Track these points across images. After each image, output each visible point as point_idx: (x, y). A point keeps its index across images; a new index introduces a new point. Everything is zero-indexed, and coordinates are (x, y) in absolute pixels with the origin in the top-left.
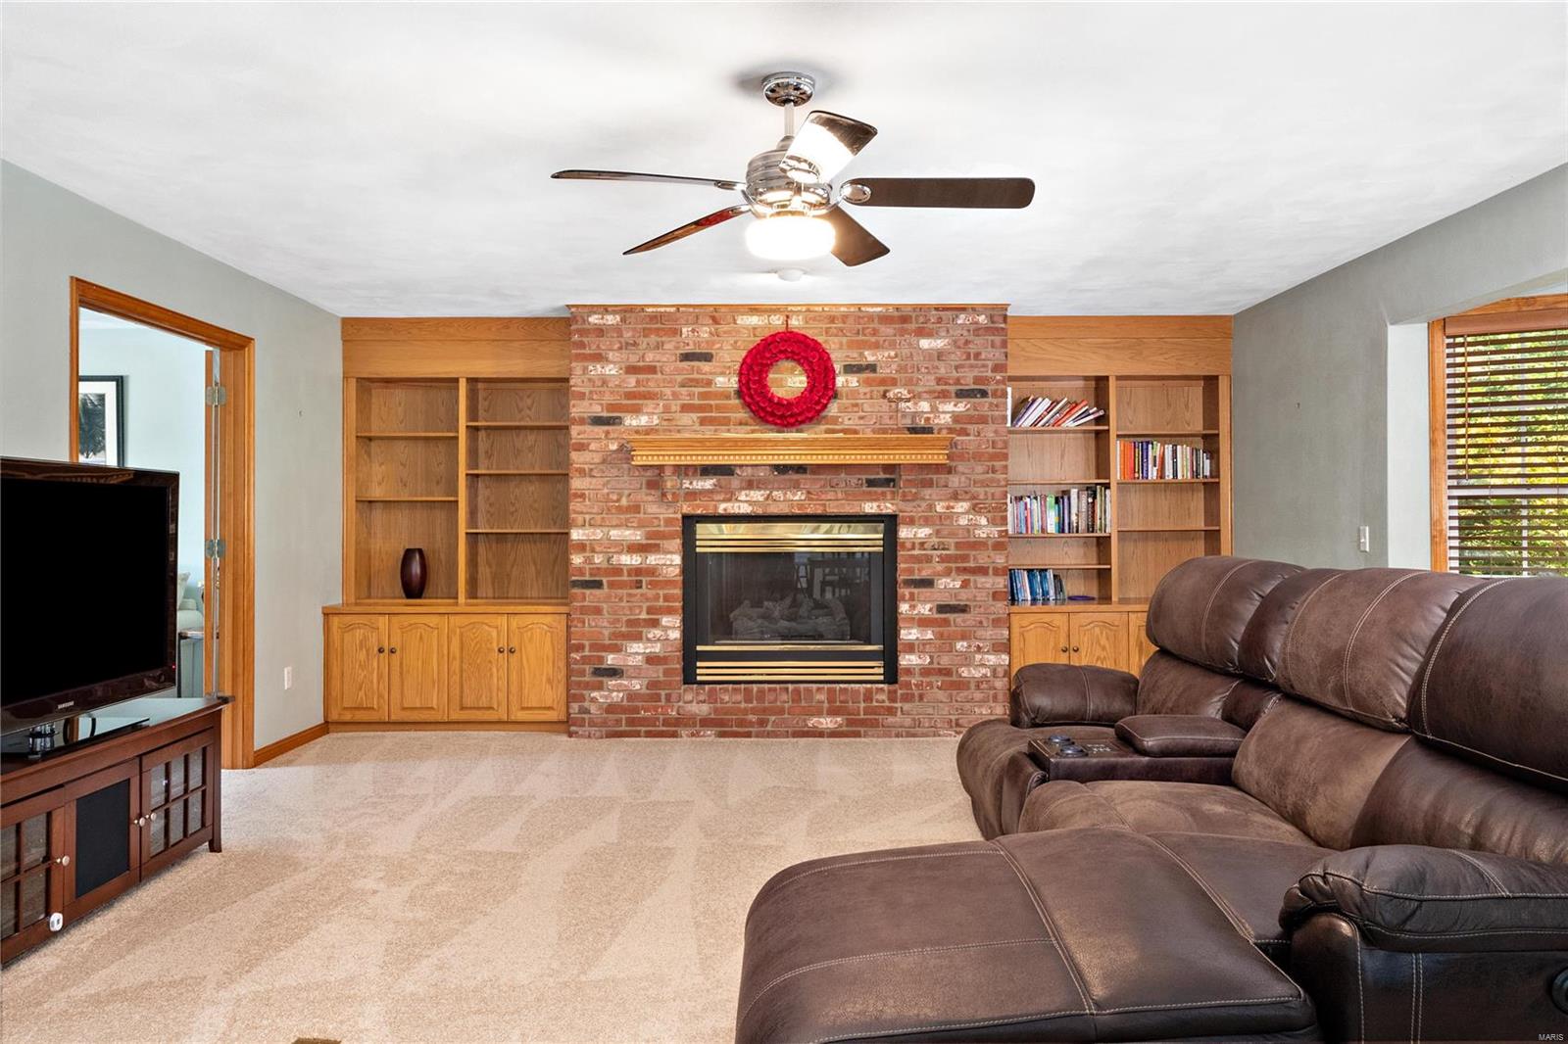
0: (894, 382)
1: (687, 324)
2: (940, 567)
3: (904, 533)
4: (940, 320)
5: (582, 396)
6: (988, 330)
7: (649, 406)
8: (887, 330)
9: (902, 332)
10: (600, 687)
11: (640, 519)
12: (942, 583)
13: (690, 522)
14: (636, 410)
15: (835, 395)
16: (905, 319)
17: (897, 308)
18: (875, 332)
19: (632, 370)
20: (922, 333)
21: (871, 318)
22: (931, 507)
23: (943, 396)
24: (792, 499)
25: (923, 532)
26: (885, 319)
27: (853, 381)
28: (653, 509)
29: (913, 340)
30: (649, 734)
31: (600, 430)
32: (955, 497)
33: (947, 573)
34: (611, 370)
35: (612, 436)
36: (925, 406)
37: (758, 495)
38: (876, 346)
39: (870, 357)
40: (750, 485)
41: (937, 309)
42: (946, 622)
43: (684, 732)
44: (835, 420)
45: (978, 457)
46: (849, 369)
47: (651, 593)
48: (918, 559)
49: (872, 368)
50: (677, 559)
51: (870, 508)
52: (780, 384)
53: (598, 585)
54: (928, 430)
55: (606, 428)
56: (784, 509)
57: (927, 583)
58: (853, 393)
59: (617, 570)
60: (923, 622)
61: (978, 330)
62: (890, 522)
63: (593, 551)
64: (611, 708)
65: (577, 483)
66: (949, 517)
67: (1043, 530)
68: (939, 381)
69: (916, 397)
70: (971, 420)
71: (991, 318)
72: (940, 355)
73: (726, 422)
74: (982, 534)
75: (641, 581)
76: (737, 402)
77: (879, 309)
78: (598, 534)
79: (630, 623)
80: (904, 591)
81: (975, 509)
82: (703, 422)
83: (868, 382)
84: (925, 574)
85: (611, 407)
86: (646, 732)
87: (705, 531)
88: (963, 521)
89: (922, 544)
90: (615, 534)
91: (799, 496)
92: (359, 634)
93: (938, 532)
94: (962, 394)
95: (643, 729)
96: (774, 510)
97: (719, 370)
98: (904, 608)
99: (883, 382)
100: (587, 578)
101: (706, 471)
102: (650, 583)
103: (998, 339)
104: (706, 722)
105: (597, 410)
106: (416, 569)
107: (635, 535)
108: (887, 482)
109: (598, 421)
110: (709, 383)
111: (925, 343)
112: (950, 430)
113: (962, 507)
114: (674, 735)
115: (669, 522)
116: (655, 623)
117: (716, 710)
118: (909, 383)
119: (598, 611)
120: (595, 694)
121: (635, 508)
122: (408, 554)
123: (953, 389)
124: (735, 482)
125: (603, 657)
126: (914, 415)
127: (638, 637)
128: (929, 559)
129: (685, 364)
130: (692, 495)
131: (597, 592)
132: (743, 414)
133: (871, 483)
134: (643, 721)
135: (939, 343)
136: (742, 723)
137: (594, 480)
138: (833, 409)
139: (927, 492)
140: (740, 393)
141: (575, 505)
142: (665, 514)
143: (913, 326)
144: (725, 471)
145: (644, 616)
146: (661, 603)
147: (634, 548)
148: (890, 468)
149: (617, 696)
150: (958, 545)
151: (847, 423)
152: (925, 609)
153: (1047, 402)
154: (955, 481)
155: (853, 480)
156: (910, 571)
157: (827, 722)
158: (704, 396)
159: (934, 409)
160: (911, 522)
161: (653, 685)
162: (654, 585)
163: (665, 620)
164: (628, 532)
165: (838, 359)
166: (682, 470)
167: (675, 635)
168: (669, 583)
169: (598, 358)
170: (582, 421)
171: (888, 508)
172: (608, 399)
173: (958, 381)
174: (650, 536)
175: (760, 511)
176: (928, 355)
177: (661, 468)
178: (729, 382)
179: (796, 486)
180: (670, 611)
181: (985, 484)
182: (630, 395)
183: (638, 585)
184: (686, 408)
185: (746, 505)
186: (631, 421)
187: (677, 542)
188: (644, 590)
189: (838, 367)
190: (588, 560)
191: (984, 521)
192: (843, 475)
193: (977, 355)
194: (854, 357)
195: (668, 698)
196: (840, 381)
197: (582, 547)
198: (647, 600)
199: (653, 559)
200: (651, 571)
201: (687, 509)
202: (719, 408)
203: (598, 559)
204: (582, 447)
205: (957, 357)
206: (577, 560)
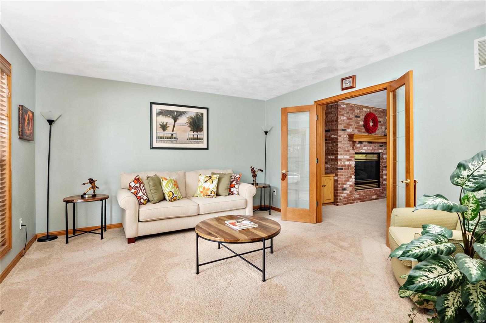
0: (382, 125)
1: (356, 109)
5: (340, 124)
7: (351, 127)
10: (343, 193)
11: (349, 154)
14: (348, 128)
17: (383, 110)
18: (381, 114)
19: (348, 118)
24: (370, 149)
28: (351, 151)
29: (385, 117)
30: (350, 203)
34: (345, 118)
35: (345, 134)
37: (365, 148)
38: (381, 117)
40: (365, 146)
43: (355, 202)
49: (380, 122)
50: (354, 162)
51: (378, 151)
55: (344, 132)
56: (370, 152)
59: (345, 165)
62: (379, 154)
63: (342, 161)
64: (344, 198)
65: (339, 145)
75: (349, 168)
76: (363, 127)
77: (381, 110)
78: (343, 157)
79: (347, 178)
80: (381, 168)
82: (358, 131)
83: (380, 125)
85: (345, 127)
86: (350, 202)
90: (345, 157)
95: (349, 202)
96: (368, 151)
97: (360, 120)
100: (341, 167)
101: (359, 142)
102: (351, 168)
104: (359, 199)
105: (343, 128)
108: (382, 146)
109: (343, 130)
110: (359, 123)
114: (354, 203)
115: (353, 154)
116: (351, 177)
117: (360, 196)
118: (385, 125)
119: (342, 175)
120: (342, 195)
121: (348, 151)
124: (363, 145)
125: (343, 186)
127: (348, 181)
129: (356, 118)
130: (357, 148)
131: (342, 170)
132: (364, 130)
133: (380, 146)
134: (350, 200)
136: (363, 198)
137: (342, 144)
140: (364, 125)
141: (339, 150)
142: (353, 152)
144: (361, 142)
145: (349, 176)
146: (352, 172)
147: (348, 160)
148: (383, 143)
149: (345, 195)
151: (377, 133)
157: (374, 197)
158: (358, 126)
160: (385, 154)
161: (351, 192)
163: (353, 177)
164: (347, 156)
167: (354, 180)
168: (353, 168)
169: (343, 115)
170: (340, 130)
172: (344, 125)
174: (350, 157)
175: (366, 152)
178: (362, 123)
180: (353, 174)
182: (348, 124)
184: (356, 128)
185: (364, 150)
186: (347, 130)
187: (354, 159)
188: (349, 170)
190: (341, 163)
192: (377, 144)
195: (353, 194)
197: (340, 160)
198: (350, 172)
199: (351, 163)
200: (351, 165)
201: (356, 151)
202: (361, 128)
204: (340, 136)
206: (339, 163)
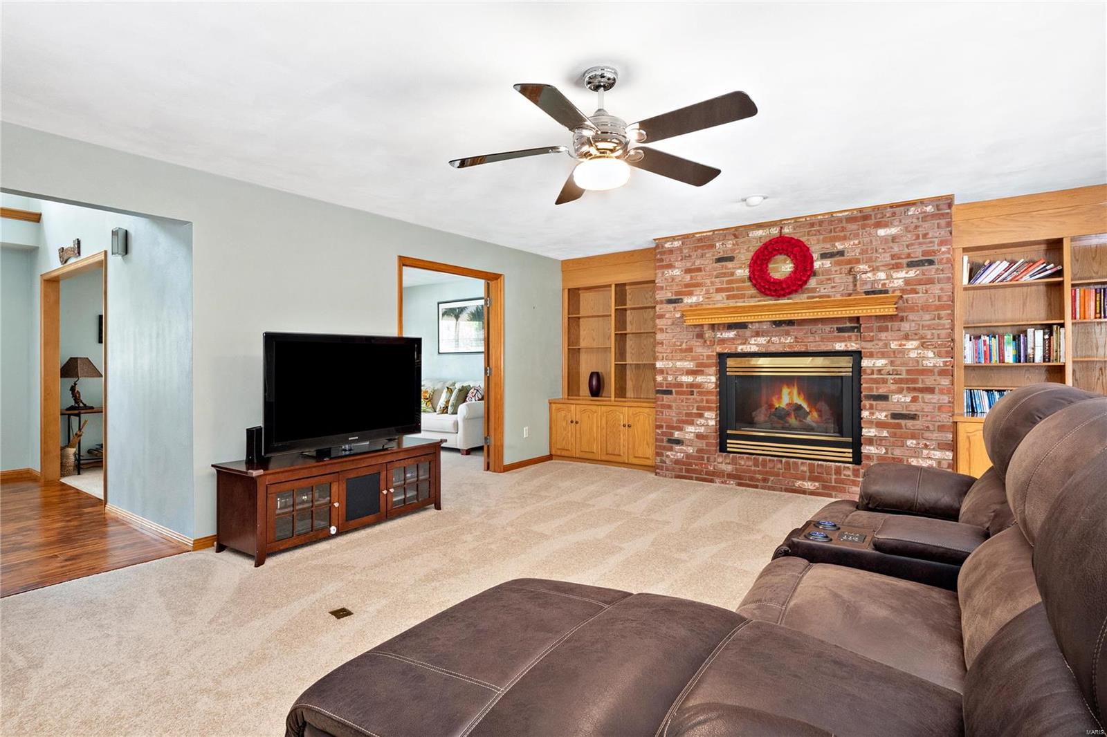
0: (858, 261)
1: (719, 241)
2: (894, 387)
3: (865, 363)
4: (894, 214)
5: (662, 288)
6: (933, 216)
7: (697, 291)
8: (853, 227)
9: (864, 227)
10: (671, 449)
11: (692, 357)
12: (895, 398)
13: (722, 357)
14: (690, 294)
15: (814, 273)
16: (866, 218)
17: (861, 210)
18: (843, 229)
19: (688, 271)
20: (879, 225)
21: (840, 220)
22: (886, 345)
23: (897, 267)
24: (786, 341)
25: (880, 363)
26: (850, 220)
27: (827, 263)
28: (700, 350)
29: (873, 231)
30: (697, 479)
31: (671, 306)
32: (907, 337)
33: (900, 391)
34: (676, 272)
35: (677, 309)
36: (882, 275)
37: (762, 340)
38: (844, 238)
39: (839, 246)
40: (757, 334)
41: (892, 206)
42: (899, 426)
43: (717, 480)
44: (814, 290)
45: (925, 308)
46: (824, 256)
47: (699, 398)
48: (876, 381)
49: (841, 253)
50: (713, 379)
51: (839, 346)
52: (777, 270)
53: (670, 392)
54: (886, 292)
55: (674, 305)
56: (780, 349)
57: (884, 398)
58: (827, 271)
59: (680, 385)
60: (880, 425)
61: (926, 217)
62: (857, 355)
63: (667, 374)
64: (677, 462)
65: (659, 337)
66: (902, 351)
67: (1002, 359)
68: (893, 257)
69: (875, 270)
70: (920, 282)
71: (938, 207)
72: (894, 239)
73: (743, 296)
74: (929, 363)
75: (693, 391)
76: (749, 284)
77: (846, 213)
78: (670, 364)
79: (688, 415)
80: (865, 403)
81: (923, 345)
82: (728, 298)
83: (838, 263)
84: (882, 391)
85: (677, 293)
86: (696, 477)
87: (730, 362)
88: (913, 355)
89: (879, 371)
90: (679, 364)
91: (789, 340)
92: (563, 413)
93: (892, 363)
94: (911, 265)
95: (694, 475)
96: (773, 349)
97: (738, 266)
98: (865, 414)
99: (849, 262)
100: (664, 389)
101: (731, 326)
102: (698, 392)
103: (943, 222)
104: (730, 476)
105: (669, 295)
106: (594, 383)
107: (689, 365)
108: (852, 329)
109: (670, 301)
110: (732, 274)
111: (882, 232)
112: (903, 291)
113: (911, 344)
114: (712, 481)
115: (709, 357)
116: (701, 416)
117: (736, 469)
118: (869, 261)
119: (670, 407)
120: (668, 453)
121: (690, 350)
122: (592, 374)
123: (905, 261)
124: (748, 333)
125: (673, 433)
126: (873, 282)
127: (691, 423)
128: (885, 381)
129: (718, 265)
130: (723, 341)
131: (669, 396)
132: (753, 291)
133: (840, 330)
134: (695, 471)
135: (893, 231)
136: (751, 479)
137: (667, 335)
138: (812, 282)
139: (883, 335)
140: (750, 279)
141: (659, 349)
142: (707, 353)
143: (873, 221)
144: (743, 326)
145: (695, 411)
146: (704, 404)
147: (690, 372)
148: (857, 319)
149: (680, 456)
150: (908, 372)
151: (823, 292)
152: (881, 416)
153: (1005, 264)
154: (906, 326)
155: (827, 328)
156: (871, 389)
157: (808, 485)
158: (729, 282)
159: (889, 277)
160: (871, 355)
161: (700, 451)
162: (700, 393)
163: (707, 414)
164: (686, 363)
165: (816, 250)
166: (713, 327)
167: (712, 423)
168: (709, 393)
169: (670, 266)
170: (662, 302)
171: (853, 346)
172: (675, 289)
173: (909, 256)
174: (698, 365)
175: (763, 350)
176: (885, 240)
177: (702, 325)
178: (744, 273)
179: (788, 334)
180: (709, 409)
181: (929, 327)
182: (687, 286)
183: (692, 393)
184: (719, 290)
185: (755, 346)
186: (688, 300)
187: (713, 370)
188: (695, 396)
189: (815, 256)
190: (665, 379)
191: (931, 354)
192: (820, 326)
193: (925, 236)
194: (828, 247)
195: (708, 458)
196: (817, 265)
197: (661, 372)
198: (697, 402)
199: (700, 379)
200: (699, 386)
201: (719, 349)
202: (738, 289)
203: (670, 378)
204: (661, 316)
205: (909, 237)
206: (659, 378)
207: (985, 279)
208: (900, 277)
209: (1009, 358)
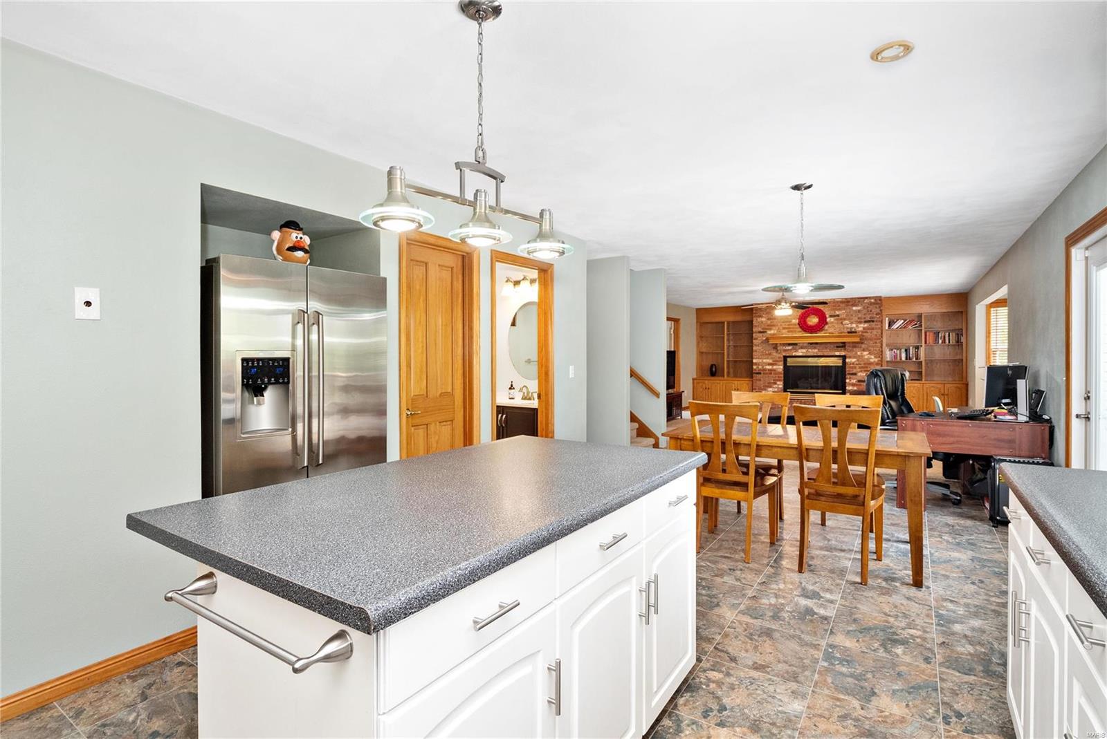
0: (845, 319)
2: (859, 370)
3: (847, 360)
4: (859, 302)
5: (756, 326)
6: (874, 303)
7: (774, 328)
8: (843, 305)
9: (847, 306)
11: (772, 357)
12: (859, 374)
13: (785, 358)
14: (770, 329)
15: (827, 323)
16: (848, 302)
17: (846, 299)
18: (839, 306)
19: (769, 319)
20: (854, 305)
21: (838, 302)
22: (856, 353)
23: (860, 322)
24: (815, 351)
25: (854, 360)
26: (842, 302)
27: (832, 319)
28: (775, 354)
29: (850, 307)
31: (761, 335)
32: (864, 350)
33: (861, 371)
34: (763, 319)
35: (764, 336)
36: (854, 325)
37: (804, 351)
38: (839, 310)
39: (837, 313)
40: (802, 348)
41: (858, 298)
42: (861, 385)
44: (827, 330)
45: (871, 339)
46: (831, 316)
47: (774, 376)
48: (852, 368)
49: (838, 316)
50: (782, 367)
51: (837, 354)
52: (810, 321)
53: (760, 373)
54: (855, 332)
56: (812, 354)
57: (855, 374)
58: (832, 322)
59: (765, 370)
60: (853, 385)
61: (871, 304)
62: (844, 357)
63: (759, 365)
65: (754, 348)
66: (862, 356)
67: (901, 359)
68: (859, 318)
69: (852, 323)
70: (869, 329)
71: (876, 300)
72: (859, 311)
73: (795, 331)
74: (872, 360)
76: (798, 327)
78: (761, 361)
79: (769, 383)
80: (848, 376)
81: (870, 354)
82: (788, 332)
83: (837, 320)
84: (854, 371)
85: (764, 329)
87: (789, 360)
88: (866, 357)
89: (853, 364)
90: (764, 361)
91: (816, 351)
92: (701, 384)
93: (858, 360)
94: (866, 322)
96: (809, 354)
97: (793, 318)
98: (847, 381)
99: (841, 319)
100: (757, 372)
101: (789, 344)
103: (878, 306)
105: (760, 329)
106: (714, 369)
107: (771, 361)
108: (842, 347)
109: (760, 332)
110: (791, 321)
111: (854, 308)
112: (863, 332)
113: (865, 353)
115: (779, 358)
116: (775, 384)
118: (849, 319)
119: (760, 380)
121: (770, 354)
122: (712, 366)
123: (863, 320)
124: (797, 347)
126: (851, 328)
127: (771, 387)
128: (855, 368)
129: (784, 317)
130: (785, 351)
131: (760, 375)
132: (800, 330)
133: (837, 347)
135: (859, 308)
137: (759, 347)
138: (826, 327)
139: (855, 349)
140: (799, 324)
141: (754, 353)
142: (778, 356)
143: (851, 303)
144: (796, 344)
145: (772, 381)
146: (777, 378)
147: (769, 364)
148: (844, 343)
150: (864, 364)
151: (831, 331)
152: (854, 381)
153: (902, 321)
154: (863, 346)
155: (832, 346)
156: (849, 371)
158: (789, 325)
159: (857, 326)
160: (850, 357)
162: (775, 374)
163: (778, 383)
164: (768, 360)
165: (827, 314)
166: (784, 345)
167: (781, 386)
168: (780, 373)
169: (761, 316)
170: (756, 333)
171: (843, 354)
172: (763, 326)
173: (865, 318)
174: (774, 361)
175: (804, 354)
176: (855, 311)
177: (777, 344)
178: (796, 322)
179: (815, 348)
180: (780, 380)
181: (873, 347)
182: (769, 326)
183: (771, 374)
184: (784, 328)
185: (801, 353)
186: (769, 332)
187: (782, 363)
188: (772, 375)
189: (827, 316)
190: (758, 367)
191: (873, 357)
192: (829, 345)
193: (871, 311)
194: (832, 313)
196: (828, 320)
197: (756, 364)
199: (775, 367)
200: (775, 370)
201: (784, 354)
202: (793, 328)
203: (760, 367)
204: (756, 339)
205: (865, 311)
206: (755, 367)
207: (895, 326)
208: (861, 327)
209: (904, 359)
